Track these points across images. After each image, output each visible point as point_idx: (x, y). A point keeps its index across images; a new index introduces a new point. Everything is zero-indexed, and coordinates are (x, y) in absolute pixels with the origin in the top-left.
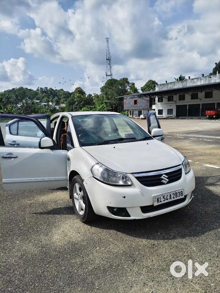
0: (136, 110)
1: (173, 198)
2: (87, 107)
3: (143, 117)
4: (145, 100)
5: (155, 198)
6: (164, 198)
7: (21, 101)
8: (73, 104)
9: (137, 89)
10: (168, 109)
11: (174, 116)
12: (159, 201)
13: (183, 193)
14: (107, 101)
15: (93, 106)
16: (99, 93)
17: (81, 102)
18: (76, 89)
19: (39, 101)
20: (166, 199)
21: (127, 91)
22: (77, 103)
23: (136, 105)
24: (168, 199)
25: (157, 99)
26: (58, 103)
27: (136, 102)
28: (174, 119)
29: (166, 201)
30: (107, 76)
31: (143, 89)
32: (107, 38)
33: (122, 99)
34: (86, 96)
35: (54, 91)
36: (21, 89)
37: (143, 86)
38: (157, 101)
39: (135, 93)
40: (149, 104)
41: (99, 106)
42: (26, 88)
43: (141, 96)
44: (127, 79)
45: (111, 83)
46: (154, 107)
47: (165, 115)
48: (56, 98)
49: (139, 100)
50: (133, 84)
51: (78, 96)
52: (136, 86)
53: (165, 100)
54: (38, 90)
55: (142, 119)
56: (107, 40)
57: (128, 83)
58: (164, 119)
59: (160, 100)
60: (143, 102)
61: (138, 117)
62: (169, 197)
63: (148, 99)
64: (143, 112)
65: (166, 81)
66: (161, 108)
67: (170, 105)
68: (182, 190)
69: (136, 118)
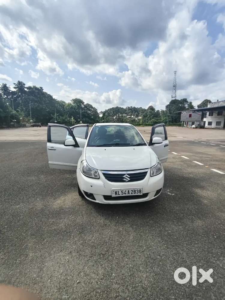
0: (190, 121)
1: (132, 194)
2: (155, 119)
3: (194, 127)
4: (198, 114)
5: (114, 191)
6: (122, 192)
7: (115, 115)
8: (146, 117)
9: (194, 106)
10: (217, 122)
11: (222, 127)
12: (118, 194)
13: (142, 191)
14: (169, 115)
15: (159, 118)
16: (164, 109)
17: (151, 115)
18: (149, 107)
19: (126, 115)
20: (124, 193)
21: (186, 108)
22: (148, 116)
23: (190, 118)
24: (126, 194)
25: (208, 113)
26: (137, 116)
27: (190, 116)
28: (221, 129)
29: (124, 195)
30: (172, 97)
31: (198, 106)
32: (175, 71)
33: (180, 114)
34: (156, 111)
35: (136, 108)
36: (117, 107)
37: (199, 104)
38: (208, 115)
39: (191, 109)
40: (201, 117)
41: (163, 118)
42: (120, 107)
43: (195, 111)
44: (186, 99)
45: (174, 102)
46: (205, 120)
47: (213, 125)
48: (136, 113)
49: (193, 114)
50: (191, 103)
51: (150, 112)
52: (193, 104)
53: (215, 114)
54: (126, 108)
55: (194, 128)
56: (175, 72)
57: (187, 102)
58: (212, 129)
59: (211, 115)
60: (196, 116)
61: (191, 127)
62: (127, 192)
63: (201, 113)
64: (195, 123)
65: (218, 100)
66: (210, 121)
67: (219, 118)
68: (141, 189)
69: (189, 127)
